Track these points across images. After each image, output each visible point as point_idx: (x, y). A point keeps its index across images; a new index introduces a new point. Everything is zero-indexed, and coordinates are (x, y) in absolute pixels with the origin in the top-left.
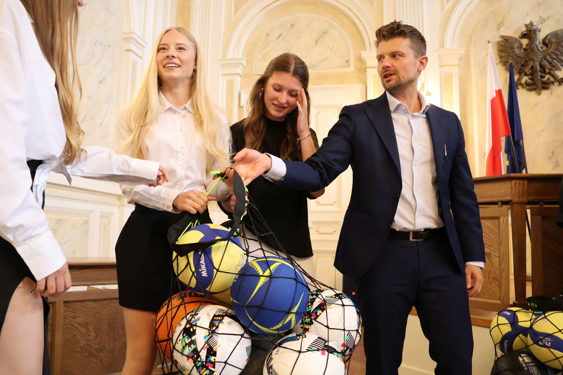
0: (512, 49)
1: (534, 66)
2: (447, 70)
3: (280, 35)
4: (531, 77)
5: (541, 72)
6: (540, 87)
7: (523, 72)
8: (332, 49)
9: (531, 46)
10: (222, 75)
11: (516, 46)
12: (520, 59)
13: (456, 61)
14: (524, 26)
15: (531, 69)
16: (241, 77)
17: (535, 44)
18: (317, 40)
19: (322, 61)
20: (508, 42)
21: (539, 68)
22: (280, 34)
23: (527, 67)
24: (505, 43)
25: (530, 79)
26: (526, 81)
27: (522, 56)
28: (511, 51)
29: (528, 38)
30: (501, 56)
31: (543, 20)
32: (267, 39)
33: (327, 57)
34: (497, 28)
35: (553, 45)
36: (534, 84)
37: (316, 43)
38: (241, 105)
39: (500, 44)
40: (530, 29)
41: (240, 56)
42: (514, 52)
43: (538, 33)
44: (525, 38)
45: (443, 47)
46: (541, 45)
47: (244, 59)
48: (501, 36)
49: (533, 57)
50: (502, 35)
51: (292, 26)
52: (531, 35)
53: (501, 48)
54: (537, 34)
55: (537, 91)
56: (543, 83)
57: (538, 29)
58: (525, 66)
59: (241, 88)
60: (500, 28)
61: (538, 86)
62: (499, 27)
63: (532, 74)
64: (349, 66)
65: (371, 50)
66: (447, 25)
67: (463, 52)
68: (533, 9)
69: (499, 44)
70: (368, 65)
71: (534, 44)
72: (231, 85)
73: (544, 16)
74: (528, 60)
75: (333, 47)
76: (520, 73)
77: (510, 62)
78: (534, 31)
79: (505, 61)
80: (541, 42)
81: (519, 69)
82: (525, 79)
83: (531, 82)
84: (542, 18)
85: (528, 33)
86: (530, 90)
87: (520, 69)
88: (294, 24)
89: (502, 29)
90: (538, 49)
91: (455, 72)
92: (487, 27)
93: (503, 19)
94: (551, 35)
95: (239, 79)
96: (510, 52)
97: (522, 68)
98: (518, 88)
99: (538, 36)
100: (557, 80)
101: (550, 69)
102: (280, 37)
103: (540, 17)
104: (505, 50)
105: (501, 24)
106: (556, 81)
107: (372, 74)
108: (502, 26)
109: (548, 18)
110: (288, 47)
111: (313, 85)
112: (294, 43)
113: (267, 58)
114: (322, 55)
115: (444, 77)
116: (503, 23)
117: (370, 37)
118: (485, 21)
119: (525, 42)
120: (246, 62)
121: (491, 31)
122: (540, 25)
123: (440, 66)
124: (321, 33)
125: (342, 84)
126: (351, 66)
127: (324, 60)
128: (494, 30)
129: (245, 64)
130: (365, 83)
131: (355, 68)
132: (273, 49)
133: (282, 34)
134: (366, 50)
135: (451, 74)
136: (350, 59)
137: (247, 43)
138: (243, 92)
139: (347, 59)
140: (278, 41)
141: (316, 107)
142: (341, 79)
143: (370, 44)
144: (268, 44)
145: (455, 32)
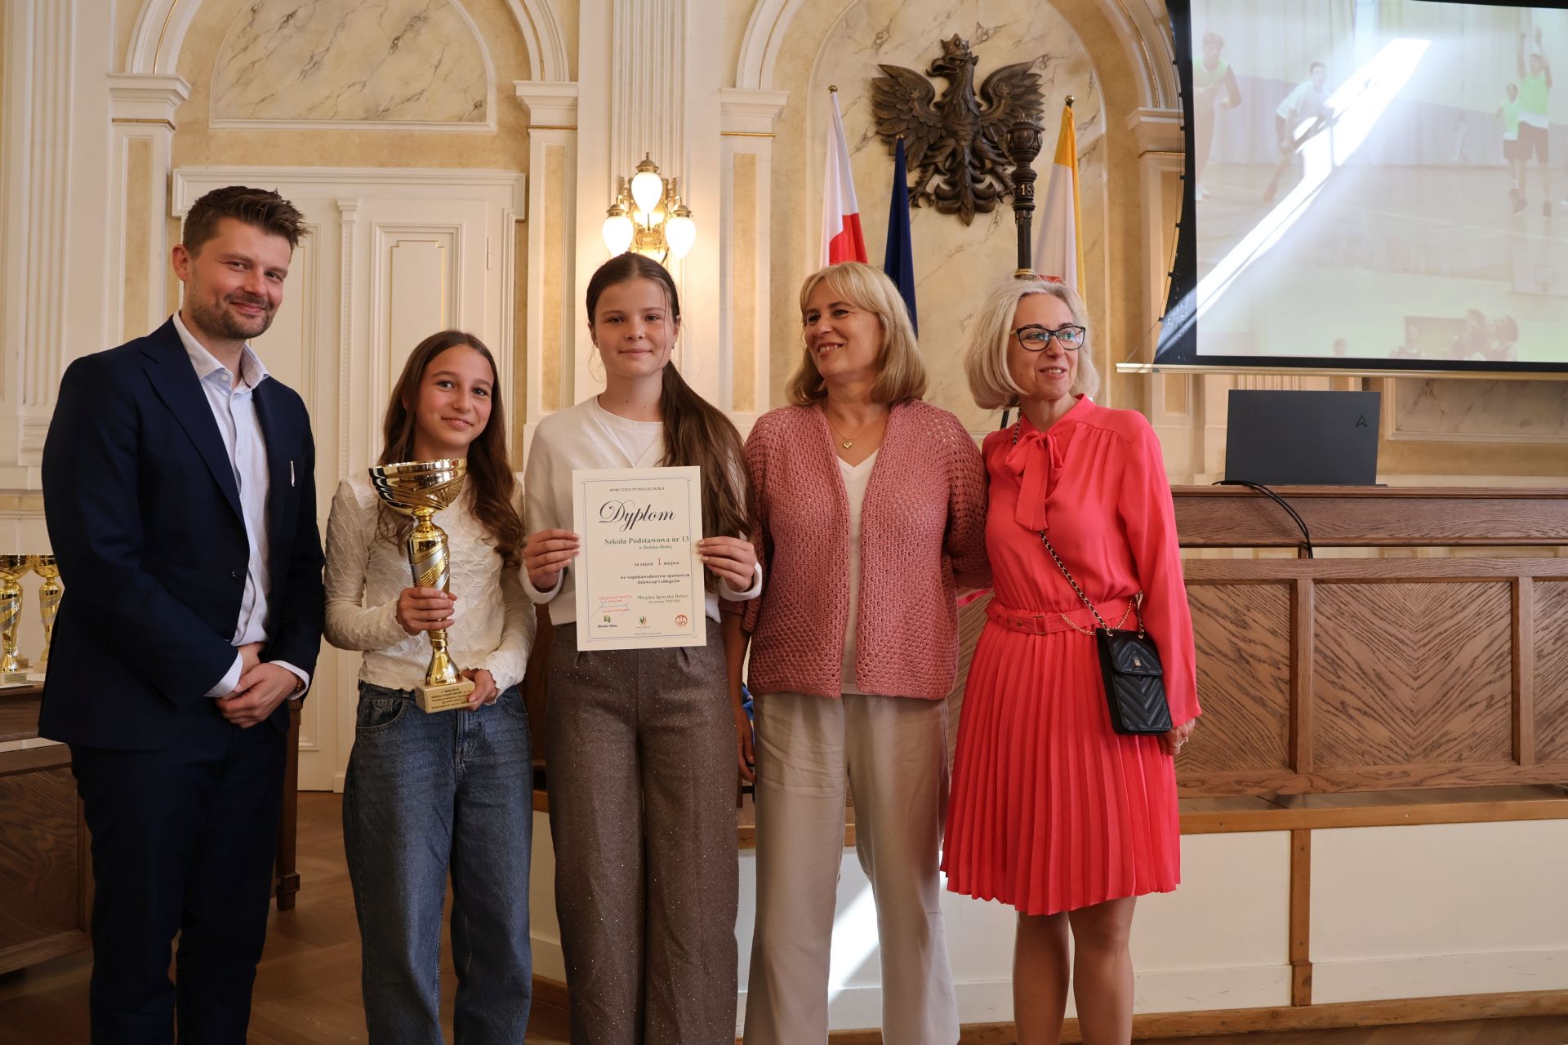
0: (907, 102)
1: (959, 149)
2: (740, 145)
3: (291, 16)
4: (950, 178)
5: (975, 167)
6: (969, 207)
7: (932, 163)
8: (436, 67)
9: (951, 100)
10: (113, 120)
11: (915, 98)
12: (925, 131)
13: (764, 124)
14: (940, 45)
15: (950, 159)
16: (173, 131)
17: (961, 93)
18: (398, 39)
19: (408, 101)
20: (898, 83)
21: (968, 158)
22: (290, 12)
23: (941, 153)
24: (891, 87)
25: (946, 182)
26: (938, 186)
27: (931, 123)
28: (905, 108)
29: (946, 76)
30: (881, 118)
31: (984, 36)
32: (251, 24)
33: (423, 90)
34: (875, 43)
35: (1003, 101)
36: (956, 197)
37: (392, 48)
38: (172, 213)
39: (879, 87)
40: (952, 56)
41: (171, 70)
42: (911, 110)
43: (969, 66)
44: (940, 75)
45: (734, 86)
46: (978, 99)
47: (180, 77)
48: (882, 66)
49: (957, 128)
50: (884, 63)
52: (955, 69)
53: (880, 98)
54: (967, 69)
55: (962, 214)
56: (978, 195)
57: (971, 58)
58: (938, 149)
59: (175, 165)
60: (880, 45)
61: (965, 202)
62: (879, 41)
63: (953, 172)
64: (482, 118)
65: (542, 79)
66: (747, 24)
67: (783, 101)
69: (876, 85)
70: (533, 122)
71: (958, 97)
72: (141, 151)
73: (988, 24)
74: (944, 133)
75: (440, 60)
76: (924, 167)
77: (897, 137)
78: (961, 61)
79: (888, 133)
80: (977, 89)
81: (922, 155)
82: (936, 181)
83: (948, 191)
84: (982, 28)
85: (948, 65)
86: (945, 211)
87: (926, 157)
89: (886, 47)
90: (969, 109)
91: (763, 150)
92: (849, 37)
93: (891, 22)
94: (1000, 75)
95: (168, 135)
96: (901, 111)
97: (929, 153)
98: (917, 206)
99: (971, 75)
100: (1008, 191)
101: (994, 162)
102: (291, 22)
103: (979, 26)
104: (891, 102)
105: (885, 35)
106: (1007, 194)
107: (544, 144)
108: (886, 40)
109: (997, 29)
110: (313, 51)
111: (383, 165)
112: (331, 43)
113: (252, 81)
114: (408, 83)
115: (735, 166)
116: (891, 32)
117: (543, 42)
118: (847, 22)
119: (939, 85)
120: (190, 87)
121: (861, 50)
122: (977, 46)
123: (724, 134)
124: (408, 20)
125: (464, 167)
126: (488, 119)
127: (416, 98)
128: (865, 48)
129: (185, 93)
130: (526, 170)
131: (501, 124)
132: (269, 55)
133: (296, 12)
134: (529, 78)
135: (753, 157)
136: (485, 100)
137: (193, 29)
138: (181, 175)
139: (478, 99)
140: (287, 31)
141: (388, 229)
142: (461, 153)
143: (542, 61)
144: (255, 39)
145: (767, 46)
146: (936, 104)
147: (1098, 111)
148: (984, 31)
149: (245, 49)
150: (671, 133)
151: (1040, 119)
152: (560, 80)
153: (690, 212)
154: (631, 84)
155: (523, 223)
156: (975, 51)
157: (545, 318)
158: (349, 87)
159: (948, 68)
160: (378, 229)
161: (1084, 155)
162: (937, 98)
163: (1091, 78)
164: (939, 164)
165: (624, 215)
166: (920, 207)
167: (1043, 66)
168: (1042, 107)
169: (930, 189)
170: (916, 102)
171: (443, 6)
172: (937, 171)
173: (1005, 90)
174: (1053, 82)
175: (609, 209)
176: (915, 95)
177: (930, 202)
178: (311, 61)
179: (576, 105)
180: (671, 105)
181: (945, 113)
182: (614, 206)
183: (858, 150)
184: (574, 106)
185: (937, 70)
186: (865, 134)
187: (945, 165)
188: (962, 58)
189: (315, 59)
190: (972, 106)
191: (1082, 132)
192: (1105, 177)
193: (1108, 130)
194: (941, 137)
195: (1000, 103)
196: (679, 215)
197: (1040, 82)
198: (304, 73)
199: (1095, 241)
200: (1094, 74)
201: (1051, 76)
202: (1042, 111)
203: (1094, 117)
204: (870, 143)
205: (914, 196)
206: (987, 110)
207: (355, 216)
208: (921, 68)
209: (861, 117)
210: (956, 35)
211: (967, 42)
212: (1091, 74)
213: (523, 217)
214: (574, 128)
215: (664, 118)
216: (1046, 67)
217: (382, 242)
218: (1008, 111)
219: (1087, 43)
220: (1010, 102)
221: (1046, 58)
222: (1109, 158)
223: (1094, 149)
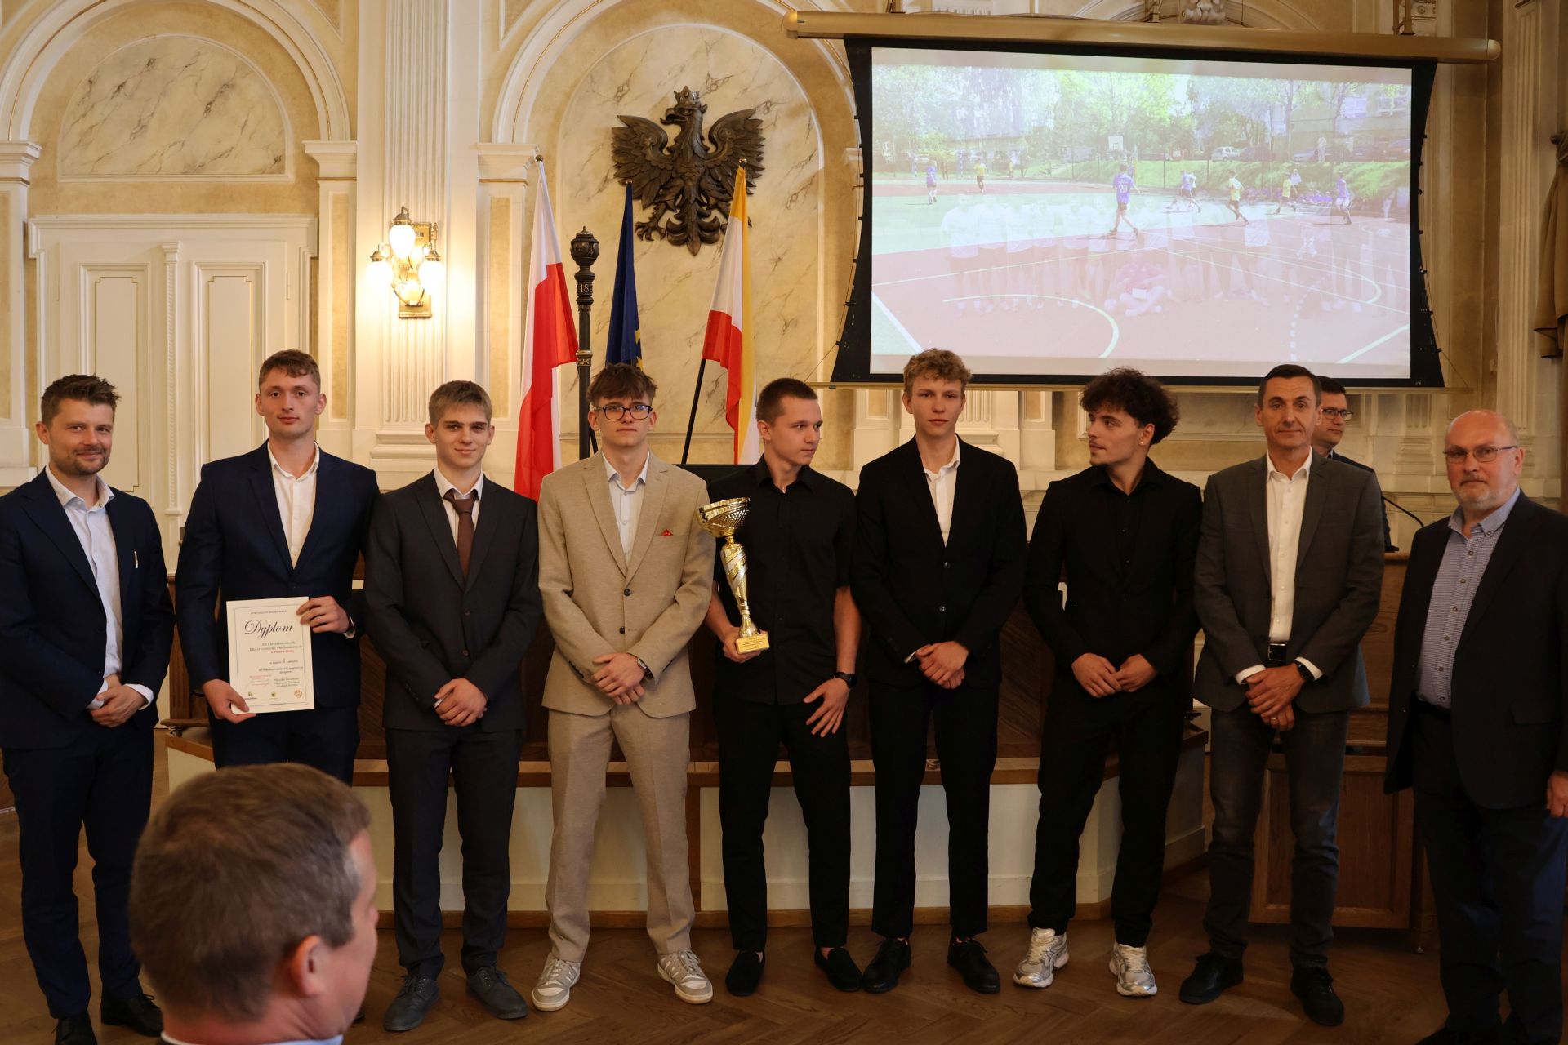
0: (642, 148)
1: (687, 189)
2: (497, 190)
3: (121, 86)
4: (679, 213)
5: (701, 204)
6: (697, 238)
7: (662, 202)
8: (243, 128)
9: (680, 146)
11: (649, 144)
12: (656, 173)
13: (519, 172)
14: (674, 95)
15: (681, 196)
16: (28, 186)
17: (689, 139)
18: (210, 104)
19: (220, 157)
20: (634, 132)
21: (694, 194)
22: (121, 82)
23: (670, 193)
24: (628, 134)
25: (677, 217)
26: (669, 220)
27: (661, 166)
28: (639, 154)
29: (678, 124)
30: (618, 163)
31: (714, 85)
32: (89, 94)
33: (232, 148)
34: (616, 97)
35: (726, 145)
36: (684, 229)
37: (206, 112)
38: (30, 256)
39: (619, 136)
40: (684, 105)
41: (23, 138)
42: (645, 155)
43: (698, 114)
44: (672, 123)
45: (490, 141)
46: (707, 143)
47: (32, 142)
48: (620, 117)
49: (682, 170)
50: (625, 113)
51: (149, 63)
52: (684, 118)
53: (619, 145)
54: (695, 118)
55: (690, 245)
56: (703, 228)
57: (700, 107)
58: (669, 189)
59: (31, 214)
60: (621, 98)
61: (693, 234)
62: (620, 94)
63: (682, 209)
64: (281, 170)
65: (328, 137)
66: (501, 83)
67: (532, 153)
68: (694, 56)
69: (617, 134)
70: (323, 172)
71: (686, 141)
73: (718, 75)
74: (674, 175)
75: (246, 121)
76: (656, 204)
77: (629, 181)
78: (690, 110)
80: (706, 135)
81: (654, 194)
82: (669, 216)
83: (678, 225)
84: (713, 79)
85: (678, 114)
86: (677, 243)
87: (658, 195)
88: (154, 60)
89: (626, 99)
90: (694, 153)
91: (517, 194)
92: (594, 92)
93: (631, 76)
94: (723, 122)
95: (24, 190)
96: (636, 156)
97: (661, 193)
98: (650, 239)
99: (698, 123)
101: (717, 199)
102: (122, 91)
103: (710, 77)
104: (627, 149)
105: (626, 88)
107: (331, 193)
108: (627, 93)
109: (726, 79)
110: (140, 116)
111: (201, 212)
112: (155, 108)
113: (91, 142)
114: (219, 142)
115: (491, 208)
116: (630, 85)
117: (329, 104)
118: (592, 77)
119: (672, 132)
120: (40, 148)
121: (604, 102)
122: (706, 96)
123: (481, 181)
124: (218, 87)
125: (269, 212)
126: (286, 171)
127: (226, 155)
128: (608, 100)
129: (36, 154)
130: (317, 215)
131: (298, 174)
132: (105, 120)
133: (124, 83)
134: (318, 138)
135: (508, 200)
136: (284, 155)
137: (41, 99)
138: (35, 224)
139: (278, 154)
140: (118, 99)
141: (205, 267)
142: (266, 201)
143: (328, 122)
144: (93, 107)
145: (519, 103)
146: (668, 148)
147: (816, 149)
148: (714, 81)
149: (84, 116)
150: (434, 183)
151: (760, 160)
152: (342, 140)
153: (439, 256)
154: (400, 141)
155: (315, 260)
156: (703, 101)
157: (334, 341)
158: (170, 146)
159: (679, 117)
160: (196, 267)
161: (802, 190)
162: (671, 143)
163: (810, 120)
164: (668, 202)
165: (384, 260)
166: (652, 240)
167: (766, 111)
168: (764, 150)
169: (662, 224)
170: (648, 150)
171: (247, 75)
172: (667, 208)
173: (728, 134)
174: (775, 125)
175: (372, 255)
176: (648, 141)
177: (663, 237)
178: (139, 125)
179: (356, 160)
180: (434, 159)
181: (674, 158)
182: (375, 253)
183: (600, 190)
184: (354, 161)
185: (670, 119)
186: (606, 177)
187: (675, 203)
188: (690, 108)
189: (143, 122)
190: (698, 149)
191: (800, 169)
192: (821, 207)
193: (825, 168)
194: (672, 177)
195: (723, 147)
196: (429, 260)
197: (762, 126)
198: (134, 135)
199: (810, 266)
200: (813, 115)
201: (773, 120)
202: (763, 153)
203: (812, 155)
204: (610, 185)
205: (647, 231)
206: (714, 152)
207: (177, 257)
208: (655, 116)
209: (605, 162)
210: (686, 87)
211: (698, 92)
212: (810, 116)
213: (316, 255)
214: (354, 179)
215: (428, 171)
216: (769, 111)
217: (200, 278)
218: (731, 153)
219: (807, 89)
220: (732, 145)
221: (768, 105)
222: (826, 191)
223: (811, 184)
